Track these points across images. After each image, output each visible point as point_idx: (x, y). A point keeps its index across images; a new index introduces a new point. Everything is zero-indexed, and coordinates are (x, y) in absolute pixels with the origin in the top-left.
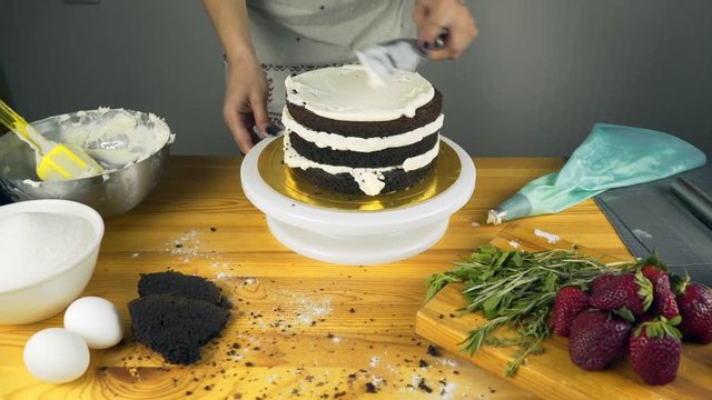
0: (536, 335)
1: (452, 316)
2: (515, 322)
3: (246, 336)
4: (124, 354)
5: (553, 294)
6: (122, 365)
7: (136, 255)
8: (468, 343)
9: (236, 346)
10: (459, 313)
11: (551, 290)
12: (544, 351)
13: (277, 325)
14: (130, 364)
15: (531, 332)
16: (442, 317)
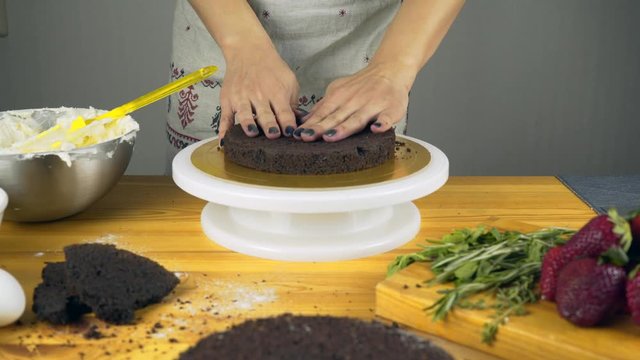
0: (519, 298)
1: (418, 286)
2: (493, 289)
3: (170, 319)
4: (22, 333)
5: (538, 264)
6: (17, 342)
7: (41, 254)
8: (437, 307)
9: (158, 326)
10: (426, 285)
11: (534, 260)
12: (527, 313)
13: (209, 310)
14: (27, 341)
15: (512, 296)
16: (406, 287)
